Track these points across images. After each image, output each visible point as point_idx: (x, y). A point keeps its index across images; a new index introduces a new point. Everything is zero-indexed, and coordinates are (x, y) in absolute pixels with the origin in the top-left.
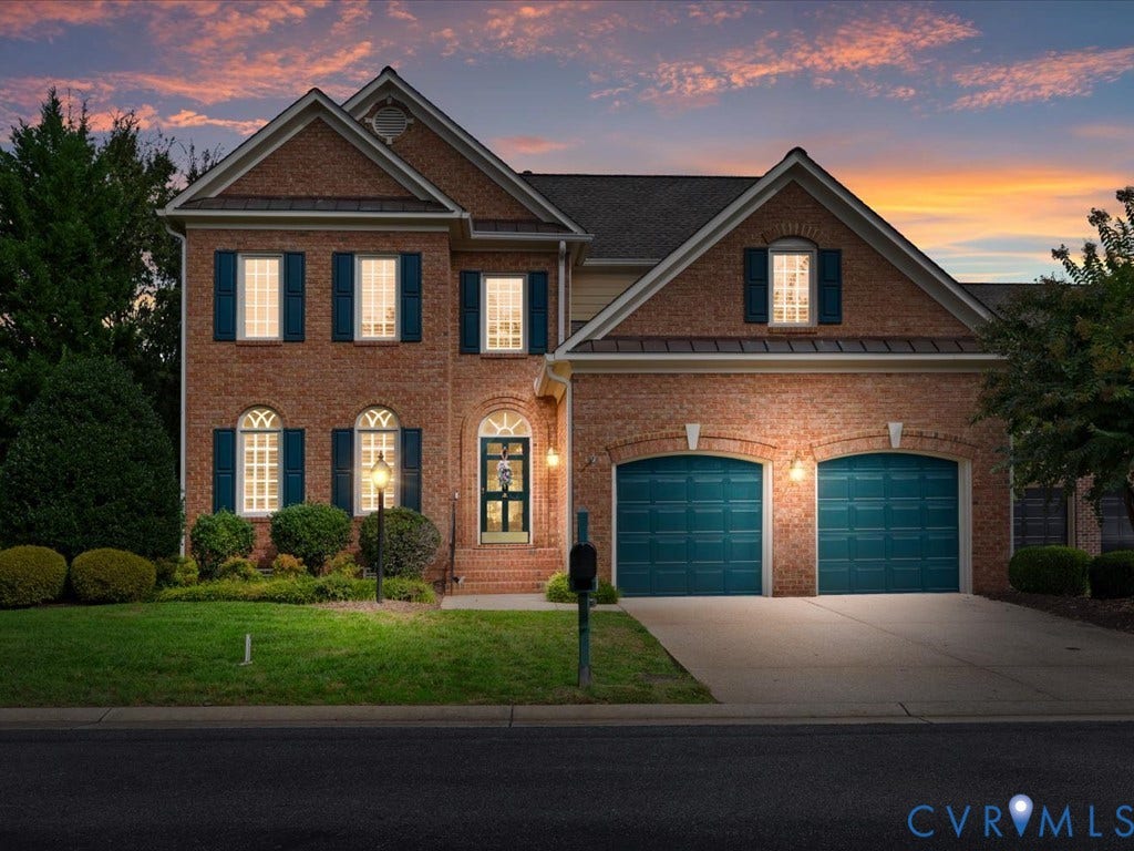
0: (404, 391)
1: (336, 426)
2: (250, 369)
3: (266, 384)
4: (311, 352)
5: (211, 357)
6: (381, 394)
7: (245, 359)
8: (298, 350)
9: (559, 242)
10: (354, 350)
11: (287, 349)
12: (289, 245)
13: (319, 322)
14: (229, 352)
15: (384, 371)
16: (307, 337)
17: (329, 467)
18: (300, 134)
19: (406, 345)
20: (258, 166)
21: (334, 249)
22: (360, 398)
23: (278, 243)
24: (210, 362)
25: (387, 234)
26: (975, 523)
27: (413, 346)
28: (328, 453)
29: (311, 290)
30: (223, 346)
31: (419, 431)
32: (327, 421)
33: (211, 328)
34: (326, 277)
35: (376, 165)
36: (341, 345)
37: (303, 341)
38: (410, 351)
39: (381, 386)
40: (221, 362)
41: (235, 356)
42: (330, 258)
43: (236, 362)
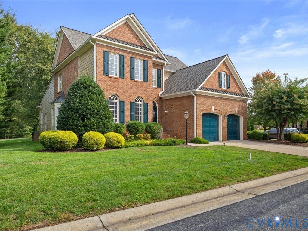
0: (145, 94)
1: (131, 101)
2: (112, 84)
3: (115, 88)
4: (125, 81)
5: (102, 79)
6: (140, 94)
7: (111, 81)
8: (123, 80)
9: (165, 63)
10: (134, 82)
11: (120, 80)
12: (120, 53)
13: (127, 74)
14: (107, 79)
15: (141, 88)
16: (125, 78)
17: (130, 111)
18: (123, 25)
19: (145, 82)
20: (113, 30)
21: (130, 56)
22: (136, 94)
23: (118, 52)
24: (103, 81)
25: (141, 55)
26: (243, 127)
27: (146, 83)
28: (129, 108)
29: (125, 65)
30: (105, 77)
31: (148, 104)
32: (129, 100)
33: (102, 71)
34: (129, 62)
35: (139, 37)
36: (132, 81)
37: (124, 78)
38: (145, 84)
39: (140, 92)
40: (105, 81)
41: (108, 80)
42: (129, 58)
43: (108, 82)
